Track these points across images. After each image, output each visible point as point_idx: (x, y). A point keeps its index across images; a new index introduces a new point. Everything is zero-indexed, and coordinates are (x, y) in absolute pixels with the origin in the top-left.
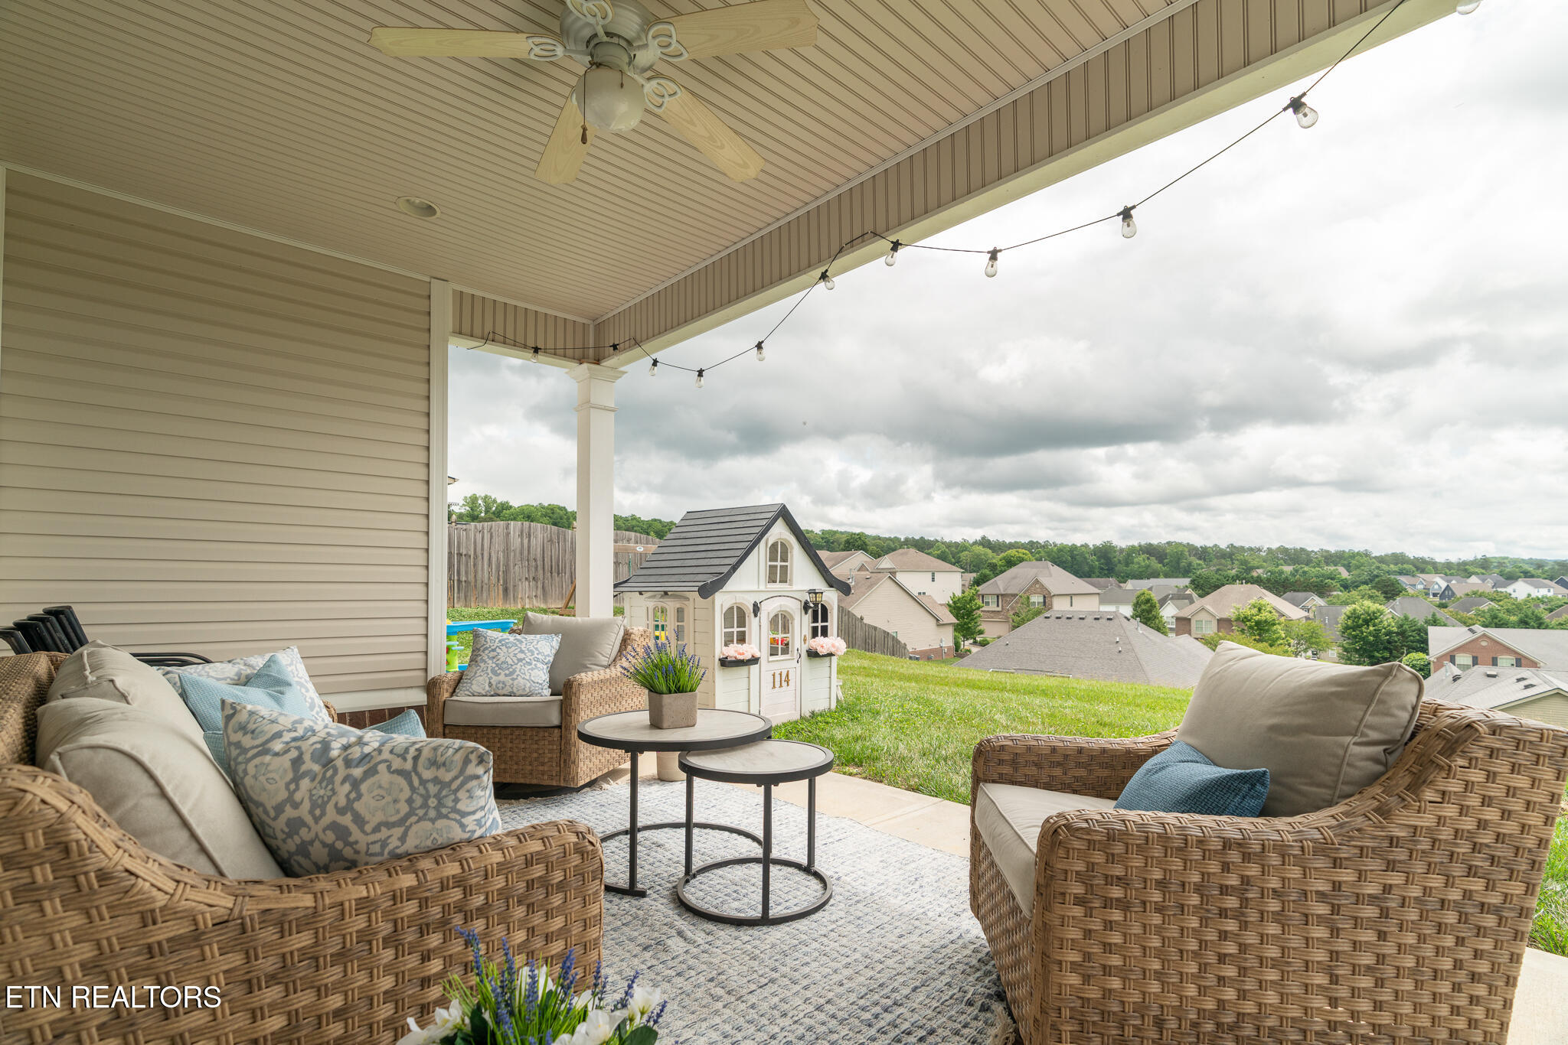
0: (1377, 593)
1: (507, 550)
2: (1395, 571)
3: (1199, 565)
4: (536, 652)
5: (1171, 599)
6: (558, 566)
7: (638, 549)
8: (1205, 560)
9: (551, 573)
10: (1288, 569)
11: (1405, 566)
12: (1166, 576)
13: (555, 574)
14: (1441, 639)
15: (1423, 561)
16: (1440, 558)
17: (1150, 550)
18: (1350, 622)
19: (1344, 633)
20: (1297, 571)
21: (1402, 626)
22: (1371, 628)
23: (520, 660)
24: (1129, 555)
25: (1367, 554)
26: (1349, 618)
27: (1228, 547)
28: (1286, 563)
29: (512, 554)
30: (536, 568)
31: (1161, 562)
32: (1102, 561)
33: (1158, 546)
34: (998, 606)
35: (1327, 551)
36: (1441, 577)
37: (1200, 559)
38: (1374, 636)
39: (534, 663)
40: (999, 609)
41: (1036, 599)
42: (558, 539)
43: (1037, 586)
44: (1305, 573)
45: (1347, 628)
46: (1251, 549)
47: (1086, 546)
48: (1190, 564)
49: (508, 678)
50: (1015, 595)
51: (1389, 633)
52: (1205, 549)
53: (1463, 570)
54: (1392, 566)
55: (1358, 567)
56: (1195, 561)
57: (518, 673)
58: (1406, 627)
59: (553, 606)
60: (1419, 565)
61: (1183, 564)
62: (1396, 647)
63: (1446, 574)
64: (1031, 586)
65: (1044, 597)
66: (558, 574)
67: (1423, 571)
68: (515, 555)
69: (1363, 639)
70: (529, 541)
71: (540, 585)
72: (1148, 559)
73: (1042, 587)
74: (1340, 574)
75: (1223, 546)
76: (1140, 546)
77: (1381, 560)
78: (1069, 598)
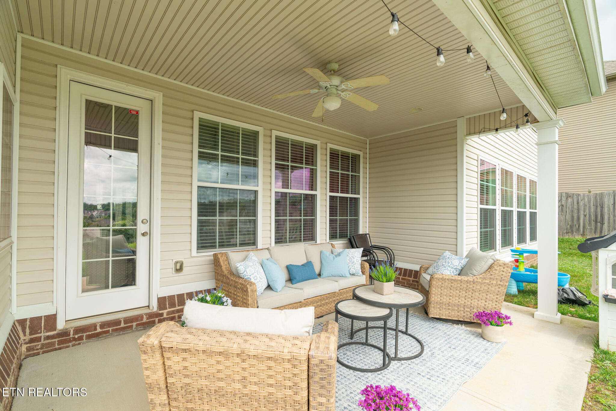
4: (450, 263)
23: (443, 265)
39: (447, 267)
49: (436, 271)
57: (440, 269)
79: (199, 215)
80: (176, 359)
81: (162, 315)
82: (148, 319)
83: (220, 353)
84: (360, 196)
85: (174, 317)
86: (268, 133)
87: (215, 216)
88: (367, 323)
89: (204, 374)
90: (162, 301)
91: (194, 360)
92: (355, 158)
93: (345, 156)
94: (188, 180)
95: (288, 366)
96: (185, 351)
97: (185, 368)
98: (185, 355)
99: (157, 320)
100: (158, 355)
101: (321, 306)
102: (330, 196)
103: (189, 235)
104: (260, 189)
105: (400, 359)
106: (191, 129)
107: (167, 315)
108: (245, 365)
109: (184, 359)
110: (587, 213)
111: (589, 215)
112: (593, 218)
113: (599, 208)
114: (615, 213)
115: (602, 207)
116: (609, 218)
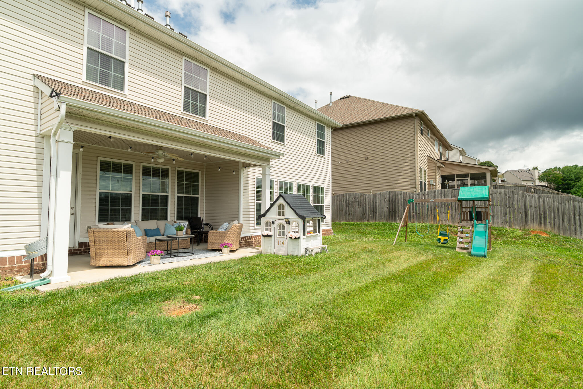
7: (431, 200)
79: (99, 206)
80: (97, 233)
81: (81, 250)
82: (74, 251)
83: (107, 231)
84: (199, 196)
85: (87, 251)
86: (138, 164)
87: (108, 206)
88: (178, 251)
89: (103, 236)
90: (80, 244)
91: (101, 233)
92: (196, 175)
93: (188, 174)
94: (94, 189)
95: (122, 233)
96: (99, 231)
97: (99, 235)
98: (99, 232)
99: (78, 252)
100: (93, 233)
101: (159, 246)
102: (178, 196)
103: (94, 215)
104: (133, 193)
105: (179, 257)
106: (96, 166)
107: (83, 250)
108: (113, 234)
109: (99, 233)
110: (370, 206)
111: (371, 207)
112: (372, 209)
113: (375, 203)
114: (382, 206)
115: (376, 203)
116: (379, 209)
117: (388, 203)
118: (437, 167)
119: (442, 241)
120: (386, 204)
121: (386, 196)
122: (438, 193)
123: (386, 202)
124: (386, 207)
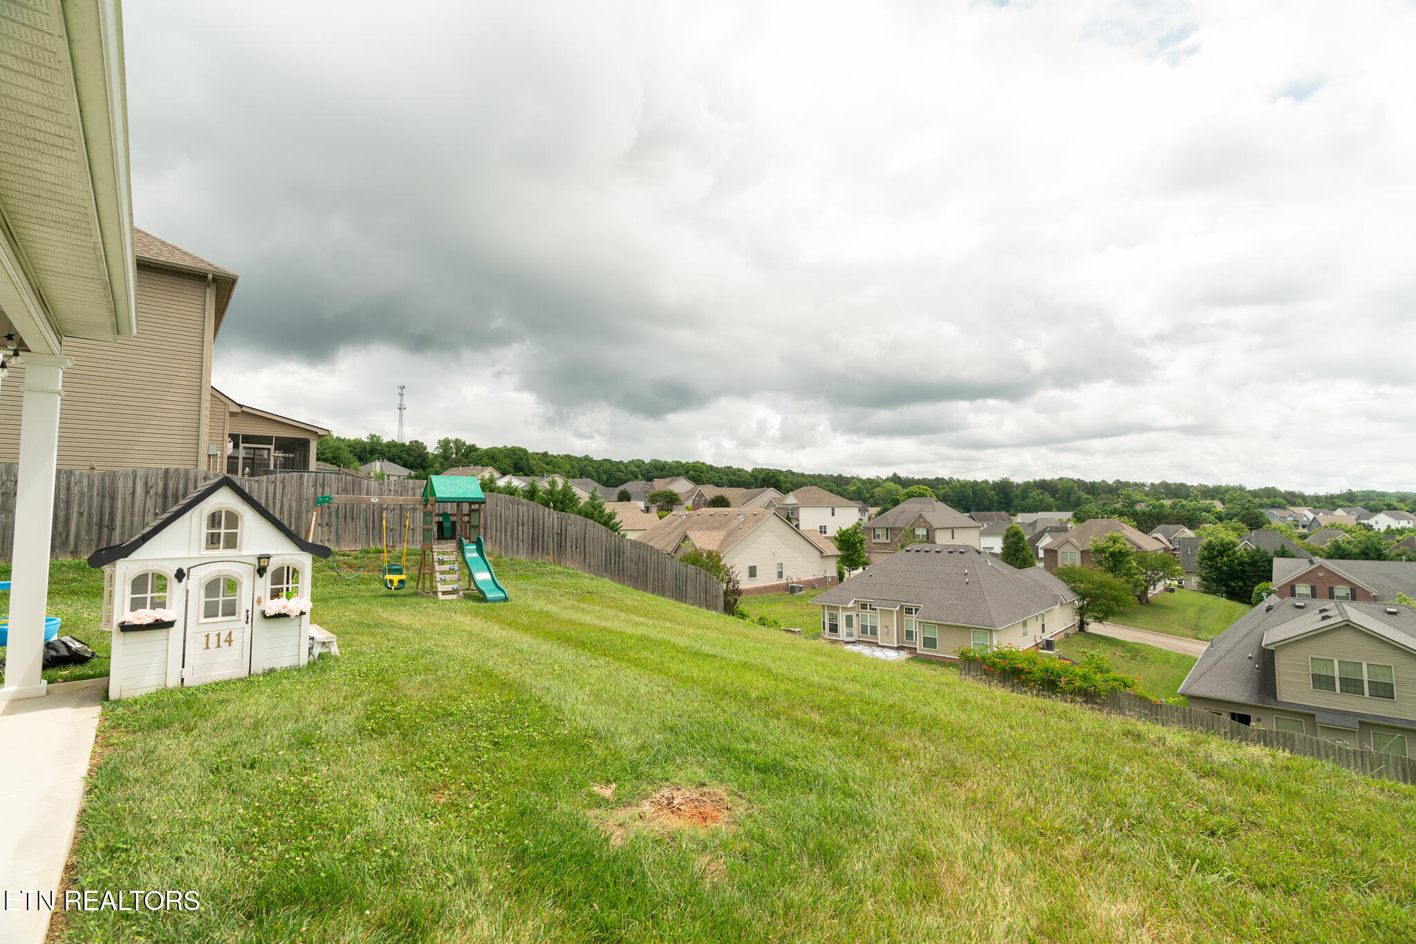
0: (1242, 526)
1: (300, 499)
2: (1268, 505)
3: (1089, 499)
5: (1049, 531)
6: (353, 512)
8: (1093, 495)
9: (345, 519)
10: (1167, 503)
11: (1277, 499)
12: (1059, 510)
13: (349, 520)
14: (1283, 570)
15: (1292, 494)
16: (1309, 492)
17: (1043, 486)
18: (1206, 553)
19: (1201, 563)
20: (1176, 504)
21: (1253, 557)
22: (1225, 559)
24: (1025, 490)
25: (1241, 489)
26: (1205, 549)
27: (1115, 482)
28: (1168, 497)
29: (305, 502)
30: (330, 514)
31: (1053, 496)
32: (1001, 496)
33: (1052, 481)
34: (887, 538)
35: (1206, 486)
36: (1308, 510)
37: (1089, 494)
38: (1228, 566)
40: (889, 541)
41: (921, 532)
42: (353, 488)
43: (921, 520)
44: (1183, 506)
45: (1204, 558)
46: (1135, 484)
47: (986, 482)
48: (1079, 498)
50: (901, 529)
51: (1241, 564)
52: (1093, 484)
53: (1330, 503)
54: (1265, 500)
55: (1231, 501)
56: (1085, 496)
58: (1257, 558)
59: (346, 549)
60: (1289, 498)
61: (1073, 498)
62: (1249, 576)
63: (1315, 507)
64: (916, 520)
65: (928, 531)
66: (353, 519)
67: (1294, 505)
68: (308, 503)
69: (1217, 569)
70: (323, 490)
71: (333, 530)
72: (1042, 493)
73: (925, 521)
74: (1215, 507)
75: (1110, 482)
76: (1035, 482)
77: (1255, 494)
78: (950, 531)
110: (85, 508)
111: (90, 513)
112: (95, 519)
113: (107, 501)
114: (136, 510)
115: (113, 498)
116: (123, 518)
117: (160, 501)
118: (227, 415)
119: (396, 584)
120: (150, 503)
121: (150, 483)
122: (308, 482)
123: (151, 498)
124: (152, 510)
